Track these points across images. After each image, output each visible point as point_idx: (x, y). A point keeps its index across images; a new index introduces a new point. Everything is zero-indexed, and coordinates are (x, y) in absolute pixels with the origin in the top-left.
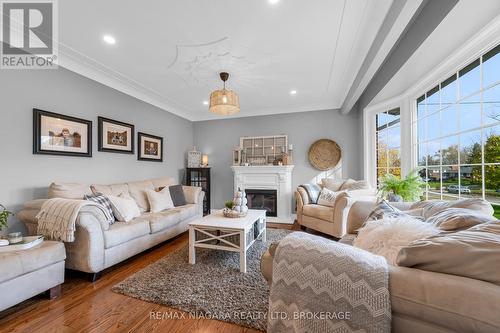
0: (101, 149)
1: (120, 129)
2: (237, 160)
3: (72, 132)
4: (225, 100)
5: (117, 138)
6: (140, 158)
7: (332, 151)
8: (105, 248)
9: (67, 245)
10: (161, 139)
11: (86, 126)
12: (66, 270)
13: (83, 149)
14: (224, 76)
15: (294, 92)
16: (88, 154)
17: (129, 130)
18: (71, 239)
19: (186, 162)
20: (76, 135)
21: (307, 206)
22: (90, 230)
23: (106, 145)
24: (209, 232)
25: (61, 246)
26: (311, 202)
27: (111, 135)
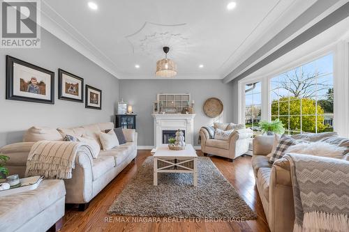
0: (60, 97)
1: (75, 81)
2: (156, 110)
3: (39, 81)
4: (166, 66)
5: (72, 88)
6: (87, 107)
7: (218, 105)
8: (93, 180)
9: (67, 182)
10: (100, 91)
11: (50, 76)
12: (66, 204)
13: (47, 97)
14: (166, 49)
15: (201, 66)
16: (51, 102)
17: (80, 82)
18: (70, 176)
19: (116, 110)
20: (42, 84)
21: (209, 141)
22: (84, 166)
23: (64, 94)
24: (169, 161)
25: (62, 183)
26: (211, 138)
27: (68, 86)
